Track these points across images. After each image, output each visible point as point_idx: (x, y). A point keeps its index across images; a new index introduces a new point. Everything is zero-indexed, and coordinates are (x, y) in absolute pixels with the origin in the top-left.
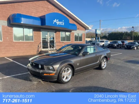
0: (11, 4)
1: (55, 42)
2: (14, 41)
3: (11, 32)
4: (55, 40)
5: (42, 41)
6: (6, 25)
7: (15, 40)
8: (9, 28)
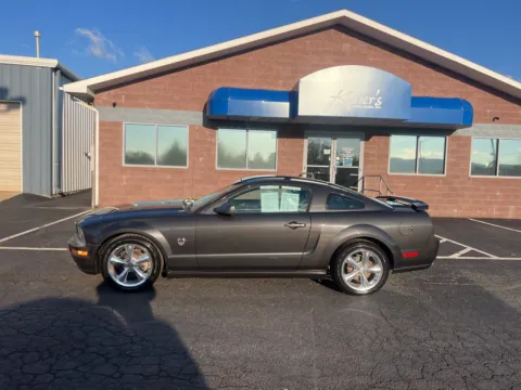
0: (216, 63)
1: (360, 175)
2: (218, 168)
3: (210, 142)
4: (361, 166)
5: (305, 171)
6: (201, 123)
7: (220, 164)
8: (208, 131)
